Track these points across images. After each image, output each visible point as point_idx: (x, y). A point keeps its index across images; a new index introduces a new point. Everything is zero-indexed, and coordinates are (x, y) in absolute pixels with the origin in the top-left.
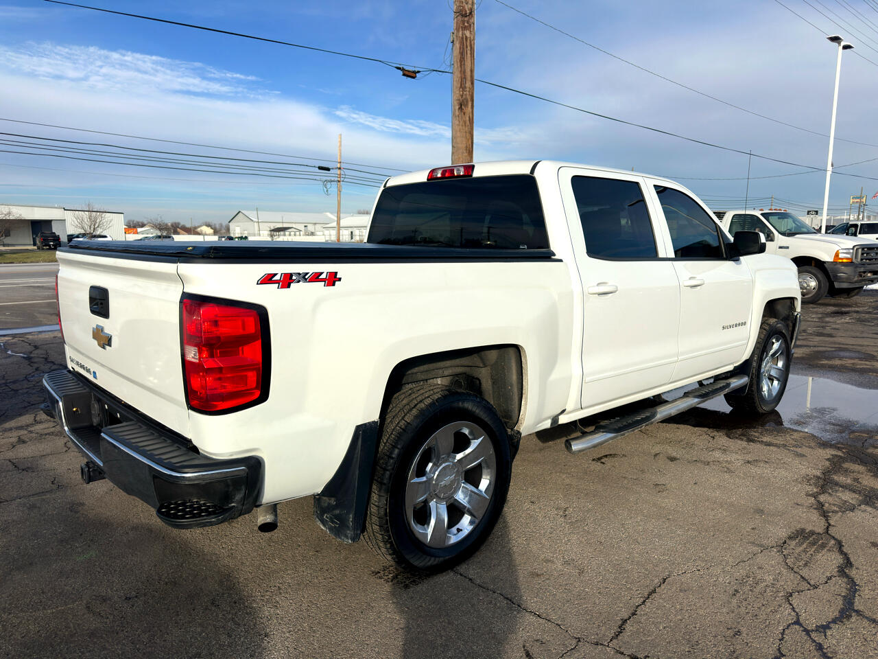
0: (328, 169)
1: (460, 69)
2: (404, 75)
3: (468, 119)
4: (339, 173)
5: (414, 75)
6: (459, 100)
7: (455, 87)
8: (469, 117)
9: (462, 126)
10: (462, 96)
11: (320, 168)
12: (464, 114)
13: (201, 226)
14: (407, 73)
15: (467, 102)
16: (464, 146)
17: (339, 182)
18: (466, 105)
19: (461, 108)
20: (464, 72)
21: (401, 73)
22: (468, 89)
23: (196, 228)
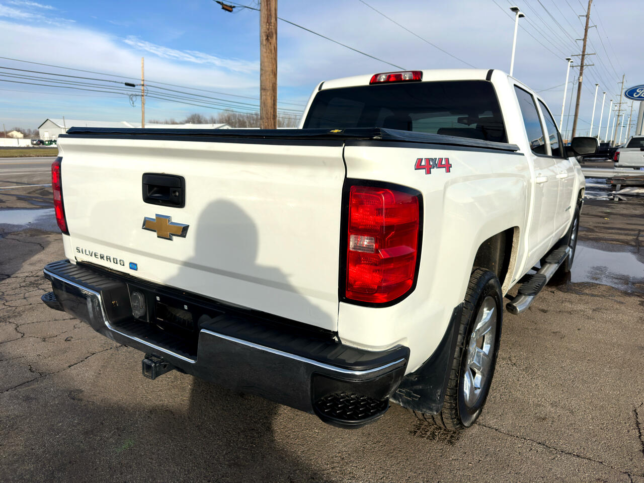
0: (133, 85)
1: (266, 8)
2: (223, 8)
3: (273, 48)
4: (142, 89)
5: (230, 9)
6: (266, 32)
7: (262, 22)
8: (274, 47)
9: (269, 53)
10: (268, 30)
11: (127, 84)
12: (270, 43)
13: (12, 131)
14: (225, 7)
15: (272, 34)
16: (270, 69)
17: (143, 96)
18: (272, 37)
19: (267, 39)
20: (270, 10)
21: (221, 6)
22: (273, 24)
23: (7, 133)
